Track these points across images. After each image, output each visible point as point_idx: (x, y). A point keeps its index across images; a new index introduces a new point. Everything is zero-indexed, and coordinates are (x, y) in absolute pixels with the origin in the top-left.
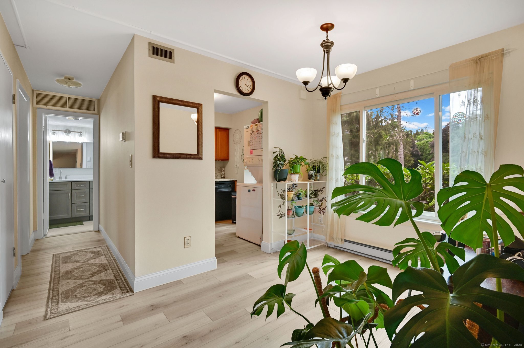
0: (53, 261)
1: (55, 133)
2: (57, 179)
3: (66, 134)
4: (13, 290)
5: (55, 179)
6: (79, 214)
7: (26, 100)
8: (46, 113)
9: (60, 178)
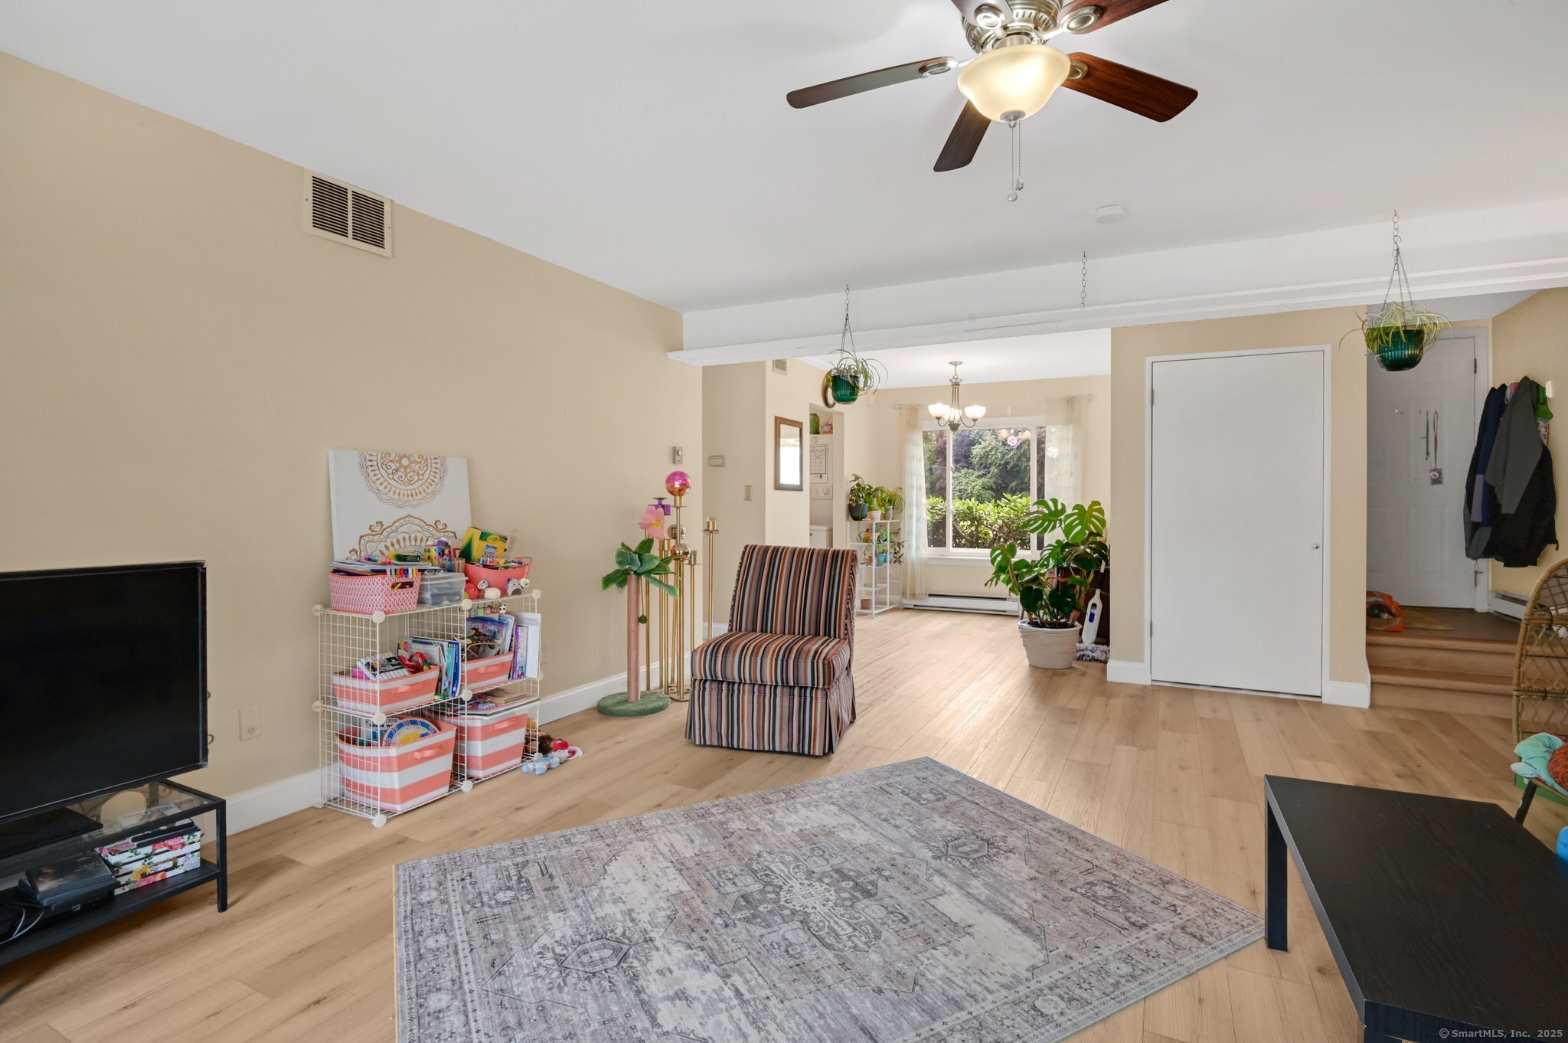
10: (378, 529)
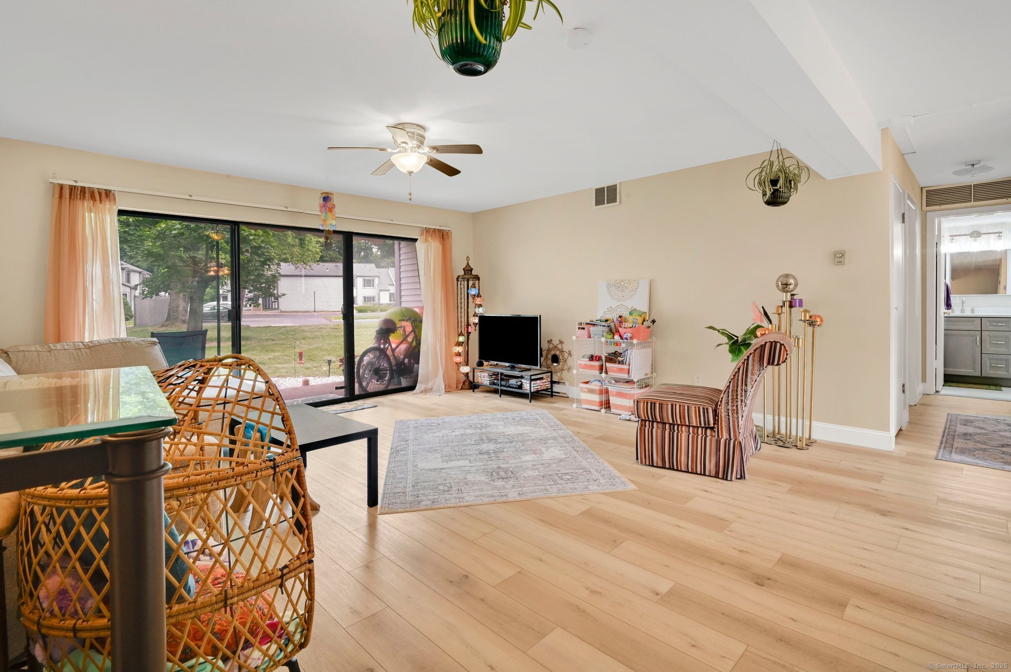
0: (947, 420)
1: (954, 240)
2: (956, 311)
3: (973, 238)
4: (900, 430)
5: (953, 312)
6: (995, 372)
7: (914, 208)
8: (940, 216)
9: (963, 311)
10: (610, 309)
